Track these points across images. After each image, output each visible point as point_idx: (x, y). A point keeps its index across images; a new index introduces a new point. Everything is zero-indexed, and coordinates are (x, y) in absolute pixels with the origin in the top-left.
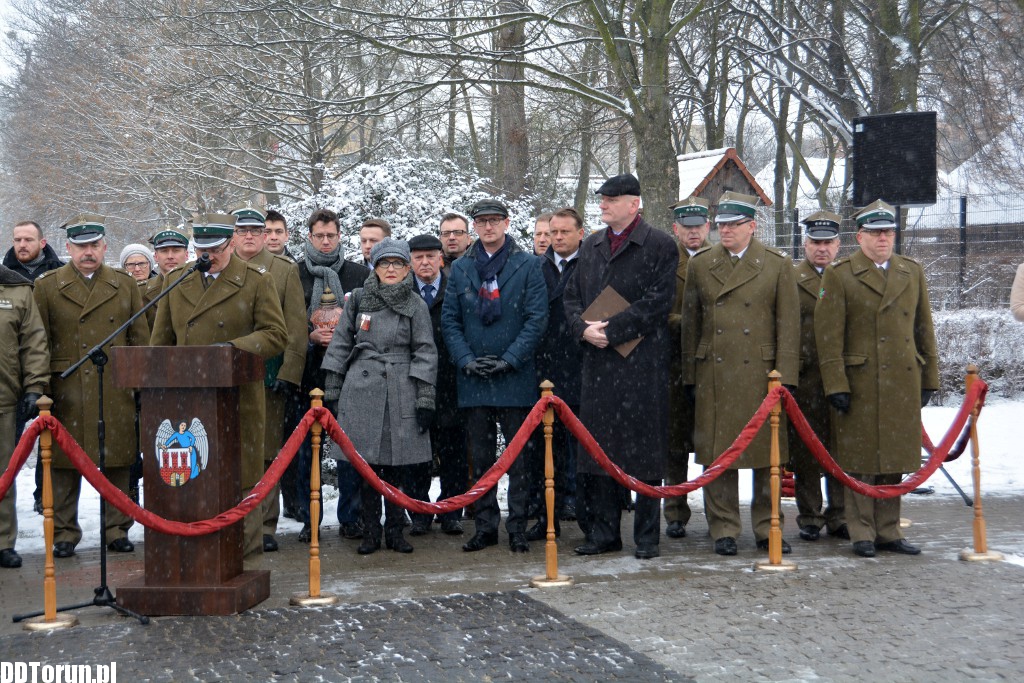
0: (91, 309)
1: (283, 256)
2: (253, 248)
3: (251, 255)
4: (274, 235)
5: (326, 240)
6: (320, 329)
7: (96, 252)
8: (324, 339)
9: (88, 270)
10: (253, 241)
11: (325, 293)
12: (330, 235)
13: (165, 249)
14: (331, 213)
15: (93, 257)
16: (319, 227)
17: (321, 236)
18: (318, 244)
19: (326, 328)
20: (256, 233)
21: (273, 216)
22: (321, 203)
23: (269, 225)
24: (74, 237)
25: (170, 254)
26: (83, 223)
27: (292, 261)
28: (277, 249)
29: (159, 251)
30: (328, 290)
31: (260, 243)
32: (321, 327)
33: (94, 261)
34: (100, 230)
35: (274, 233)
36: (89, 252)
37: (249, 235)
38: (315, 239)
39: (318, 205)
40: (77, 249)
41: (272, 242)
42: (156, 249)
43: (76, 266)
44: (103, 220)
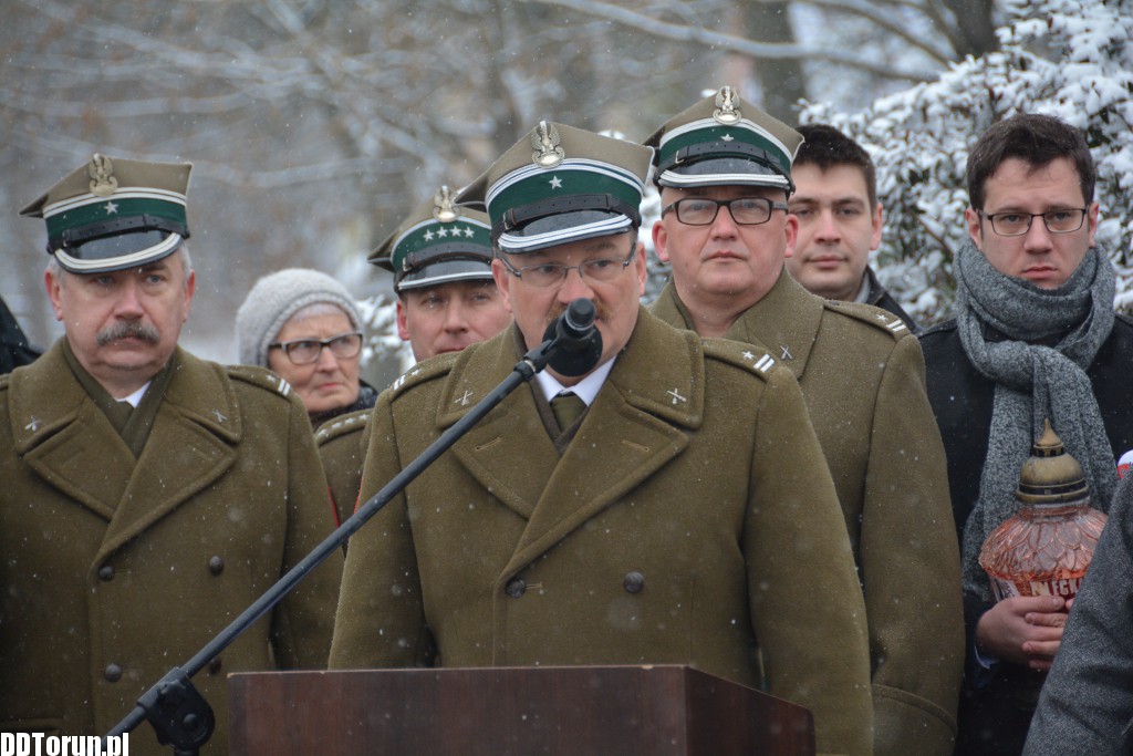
0: (138, 525)
1: (859, 306)
2: (737, 276)
3: (735, 304)
4: (826, 224)
5: (1038, 235)
6: (1018, 600)
7: (157, 304)
8: (1034, 638)
9: (129, 375)
10: (738, 248)
11: (1037, 452)
12: (1055, 214)
13: (437, 294)
14: (1054, 126)
15: (146, 325)
16: (1012, 184)
17: (1018, 215)
18: (1005, 250)
19: (1043, 595)
20: (752, 216)
21: (827, 148)
22: (1010, 90)
23: (807, 183)
24: (74, 248)
25: (455, 314)
26: (103, 193)
27: (897, 326)
28: (838, 277)
29: (412, 302)
30: (1048, 439)
31: (767, 253)
32: (1024, 589)
33: (151, 341)
34: (169, 219)
35: (827, 215)
36: (131, 306)
37: (724, 224)
38: (994, 231)
39: (994, 98)
40: (85, 293)
41: (816, 251)
42: (402, 293)
43: (83, 360)
44: (178, 178)
